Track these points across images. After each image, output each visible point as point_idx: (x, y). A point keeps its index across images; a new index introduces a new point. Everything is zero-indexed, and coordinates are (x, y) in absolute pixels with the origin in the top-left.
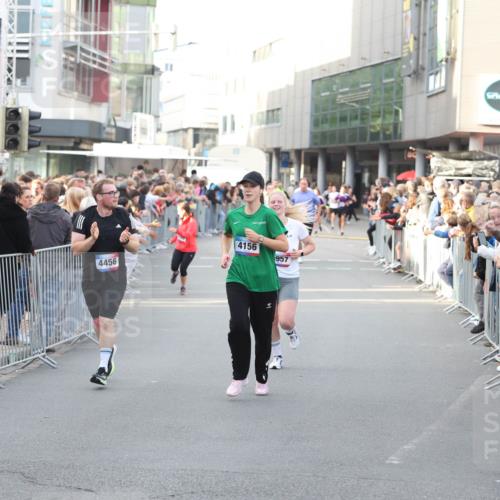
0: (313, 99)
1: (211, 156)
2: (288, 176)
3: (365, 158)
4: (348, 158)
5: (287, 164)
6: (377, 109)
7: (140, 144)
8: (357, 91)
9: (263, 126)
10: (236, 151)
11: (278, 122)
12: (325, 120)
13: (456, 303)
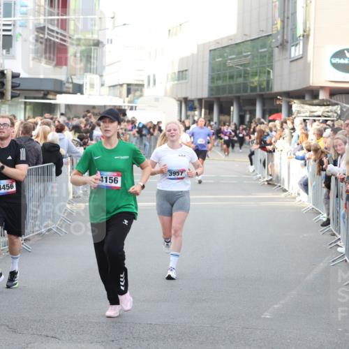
0: (210, 63)
1: (139, 103)
2: (193, 116)
3: (247, 105)
4: (235, 104)
5: (192, 108)
6: (254, 70)
7: (90, 95)
8: (241, 58)
9: (176, 82)
10: (157, 100)
11: (186, 79)
12: (219, 78)
13: (310, 205)
